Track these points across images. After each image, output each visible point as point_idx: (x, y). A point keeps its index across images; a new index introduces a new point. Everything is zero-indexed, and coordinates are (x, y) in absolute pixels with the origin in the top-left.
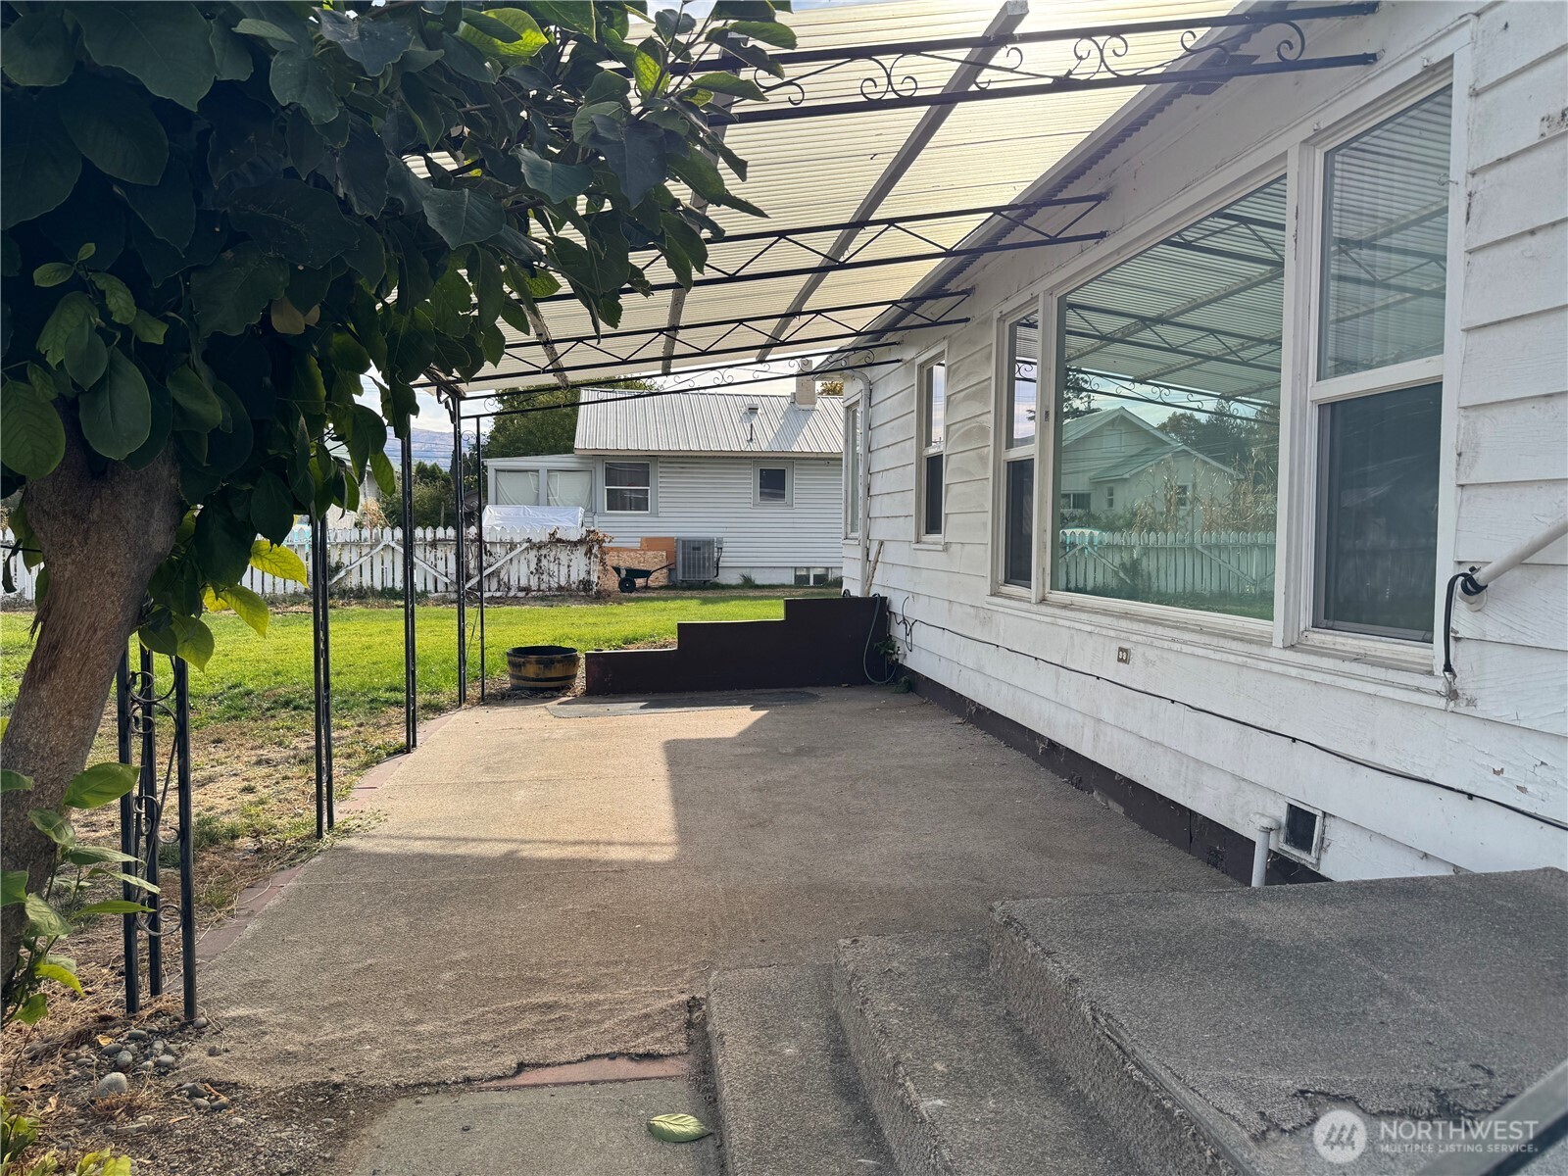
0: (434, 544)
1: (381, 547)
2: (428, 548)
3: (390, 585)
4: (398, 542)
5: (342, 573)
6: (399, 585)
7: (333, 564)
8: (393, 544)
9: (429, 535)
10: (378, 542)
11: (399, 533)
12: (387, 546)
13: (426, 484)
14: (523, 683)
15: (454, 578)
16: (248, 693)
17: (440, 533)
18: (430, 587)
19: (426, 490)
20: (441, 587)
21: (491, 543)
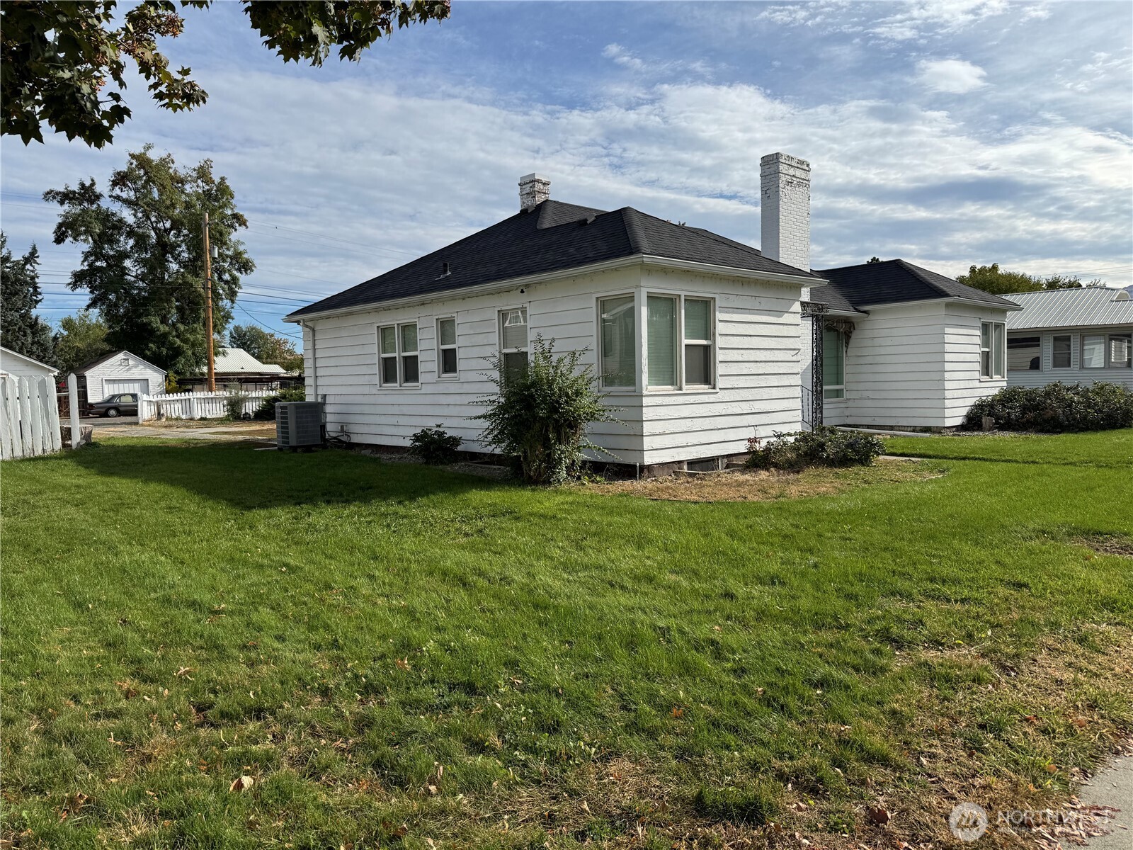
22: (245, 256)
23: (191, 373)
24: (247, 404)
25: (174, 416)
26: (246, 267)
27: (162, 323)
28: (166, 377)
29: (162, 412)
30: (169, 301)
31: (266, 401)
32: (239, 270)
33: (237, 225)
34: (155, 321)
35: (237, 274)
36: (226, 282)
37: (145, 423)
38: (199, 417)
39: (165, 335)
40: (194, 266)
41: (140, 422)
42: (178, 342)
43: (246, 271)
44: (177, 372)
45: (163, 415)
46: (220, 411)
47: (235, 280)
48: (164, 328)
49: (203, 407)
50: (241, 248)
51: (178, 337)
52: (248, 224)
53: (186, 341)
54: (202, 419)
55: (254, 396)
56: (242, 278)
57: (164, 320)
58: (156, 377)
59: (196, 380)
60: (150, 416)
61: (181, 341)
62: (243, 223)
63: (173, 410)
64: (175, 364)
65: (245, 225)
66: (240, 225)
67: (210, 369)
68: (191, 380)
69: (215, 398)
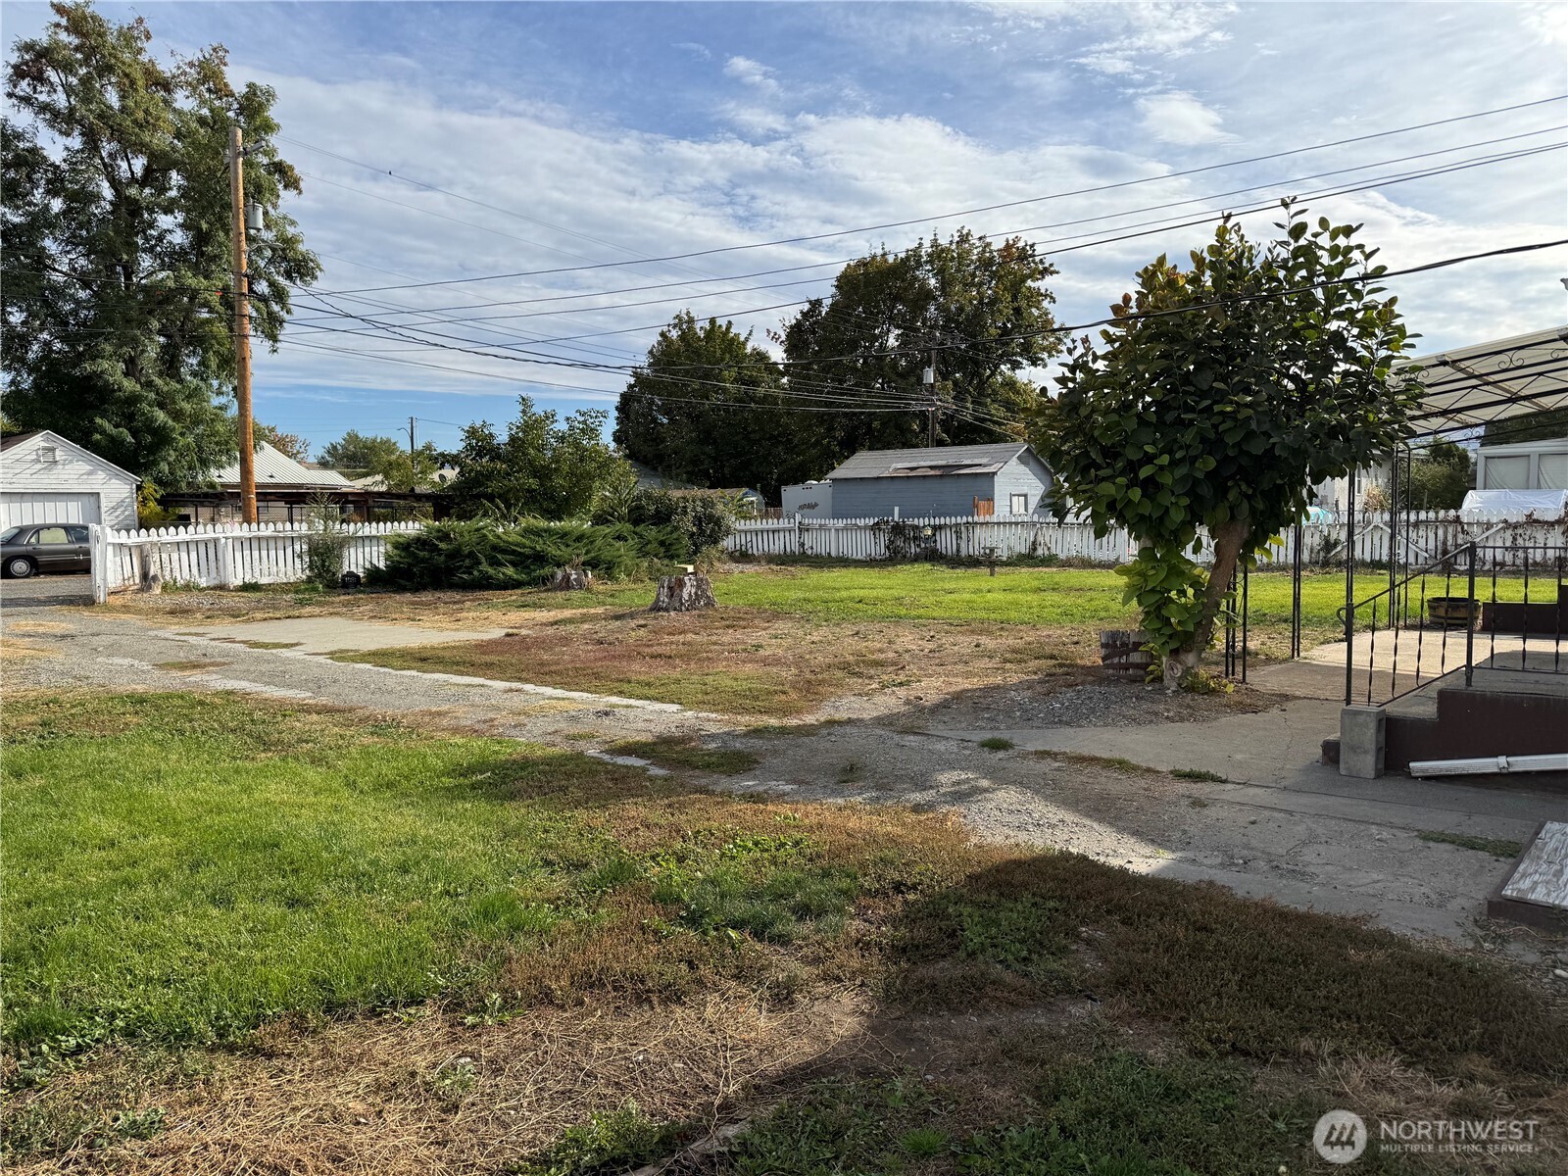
0: (1417, 524)
1: (1371, 527)
2: (1411, 528)
3: (1377, 558)
4: (1385, 524)
5: (1339, 548)
6: (1385, 558)
7: (1332, 541)
8: (1381, 525)
9: (1413, 517)
10: (1369, 523)
11: (1387, 517)
12: (1376, 527)
13: (1439, 463)
14: (1437, 620)
15: (1433, 553)
16: (1265, 615)
17: (1423, 515)
18: (1412, 560)
19: (1439, 469)
20: (1421, 560)
21: (1468, 524)
22: (302, 248)
23: (189, 483)
24: (352, 550)
25: (180, 582)
26: (301, 268)
27: (126, 374)
28: (139, 488)
29: (152, 573)
30: (143, 324)
31: (397, 546)
32: (288, 275)
33: (280, 187)
34: (112, 370)
35: (281, 280)
36: (263, 299)
37: (111, 599)
38: (239, 582)
39: (134, 399)
40: (201, 251)
41: (101, 597)
42: (161, 416)
43: (302, 276)
44: (159, 482)
45: (155, 578)
46: (288, 568)
47: (280, 295)
48: (130, 385)
49: (247, 558)
50: (290, 231)
51: (161, 406)
52: (302, 185)
53: (177, 415)
54: (247, 587)
55: (367, 533)
56: (295, 291)
57: (132, 368)
58: (116, 488)
59: (198, 496)
60: (119, 582)
61: (169, 413)
62: (292, 183)
63: (175, 564)
64: (155, 463)
65: (296, 188)
66: (286, 187)
67: (246, 472)
68: (191, 496)
69: (275, 538)
